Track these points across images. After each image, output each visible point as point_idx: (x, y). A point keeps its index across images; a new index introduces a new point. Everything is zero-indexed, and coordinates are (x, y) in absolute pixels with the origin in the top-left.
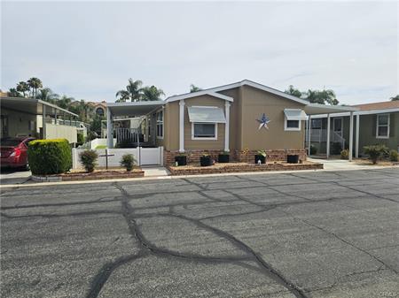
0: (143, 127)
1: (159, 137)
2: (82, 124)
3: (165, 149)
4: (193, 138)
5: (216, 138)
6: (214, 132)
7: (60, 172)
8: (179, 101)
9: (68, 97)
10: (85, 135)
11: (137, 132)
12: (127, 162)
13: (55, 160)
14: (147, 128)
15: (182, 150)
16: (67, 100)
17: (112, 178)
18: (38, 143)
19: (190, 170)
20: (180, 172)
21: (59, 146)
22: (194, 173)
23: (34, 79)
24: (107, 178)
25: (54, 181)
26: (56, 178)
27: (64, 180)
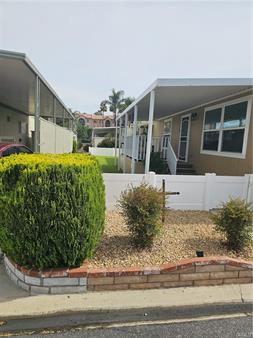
24: (210, 282)
25: (65, 290)
26: (69, 281)
27: (91, 288)
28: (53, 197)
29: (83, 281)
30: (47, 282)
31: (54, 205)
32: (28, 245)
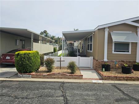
0: (79, 46)
1: (89, 51)
2: (57, 45)
3: (94, 59)
4: (113, 52)
5: (130, 53)
6: (128, 49)
7: (31, 72)
8: (104, 28)
9: (54, 36)
10: (58, 49)
11: (77, 48)
12: (72, 67)
13: (27, 64)
14: (81, 46)
15: (106, 59)
16: (54, 37)
17: (61, 78)
18: (19, 53)
19: (116, 77)
20: (109, 78)
21: (30, 55)
22: (120, 80)
23: (45, 31)
24: (58, 78)
25: (27, 77)
26: (28, 76)
27: (33, 77)
28: (24, 58)
29: (31, 76)
30: (24, 75)
31: (24, 60)
32: (20, 68)
